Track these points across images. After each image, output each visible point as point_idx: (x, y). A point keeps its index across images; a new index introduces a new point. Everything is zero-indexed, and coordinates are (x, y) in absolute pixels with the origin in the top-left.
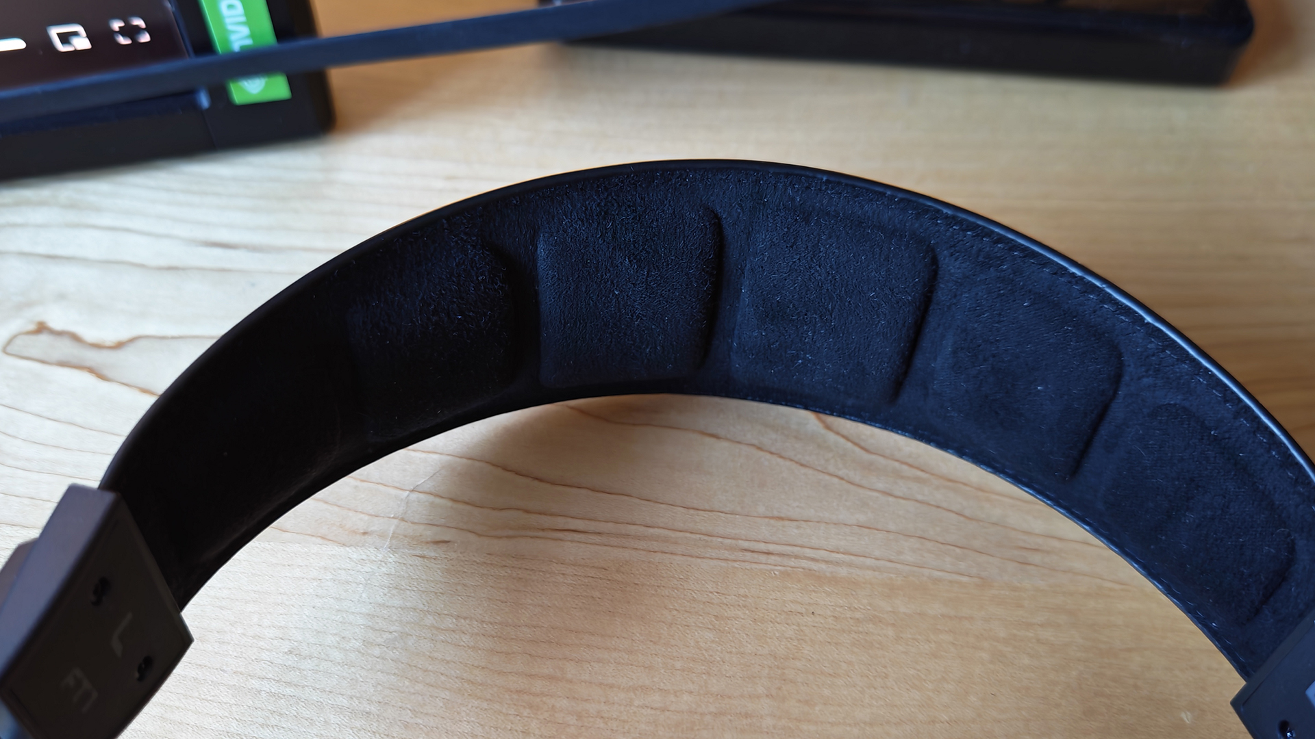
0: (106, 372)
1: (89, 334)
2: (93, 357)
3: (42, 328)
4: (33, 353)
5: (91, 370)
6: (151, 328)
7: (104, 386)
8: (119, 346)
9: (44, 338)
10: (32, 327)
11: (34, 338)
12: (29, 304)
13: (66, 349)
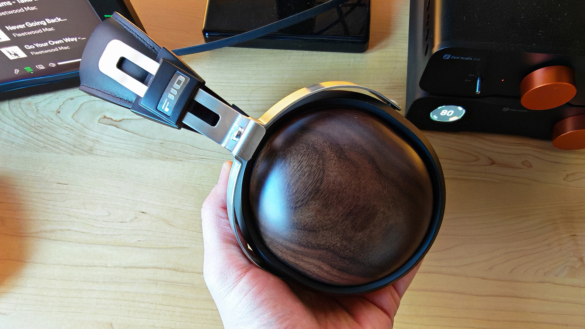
0: (118, 127)
1: (114, 118)
2: (115, 123)
3: (105, 117)
4: (104, 122)
5: (115, 126)
6: (126, 117)
7: (118, 129)
8: (120, 121)
9: (106, 119)
10: (103, 117)
11: (103, 119)
12: (102, 112)
13: (110, 121)
